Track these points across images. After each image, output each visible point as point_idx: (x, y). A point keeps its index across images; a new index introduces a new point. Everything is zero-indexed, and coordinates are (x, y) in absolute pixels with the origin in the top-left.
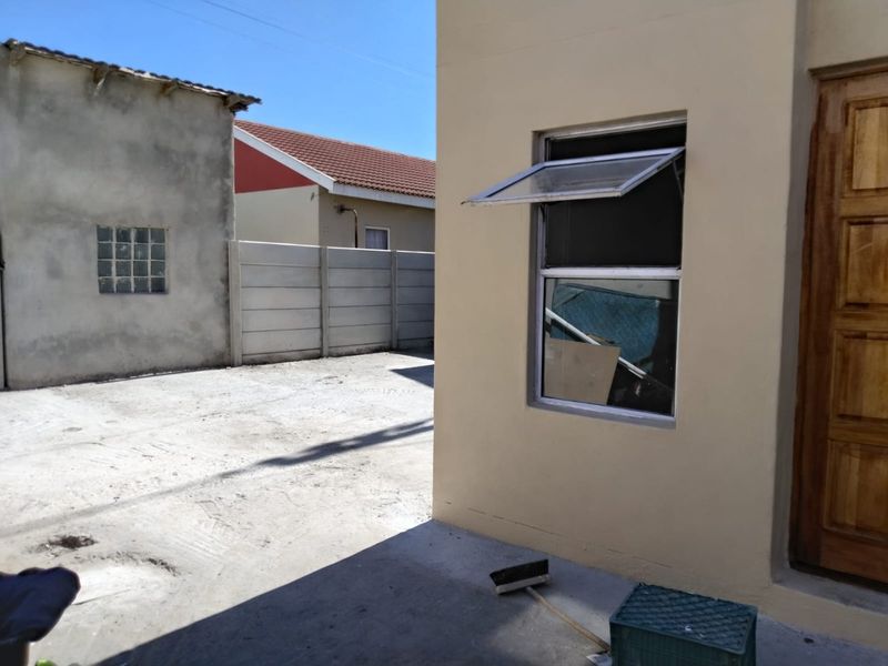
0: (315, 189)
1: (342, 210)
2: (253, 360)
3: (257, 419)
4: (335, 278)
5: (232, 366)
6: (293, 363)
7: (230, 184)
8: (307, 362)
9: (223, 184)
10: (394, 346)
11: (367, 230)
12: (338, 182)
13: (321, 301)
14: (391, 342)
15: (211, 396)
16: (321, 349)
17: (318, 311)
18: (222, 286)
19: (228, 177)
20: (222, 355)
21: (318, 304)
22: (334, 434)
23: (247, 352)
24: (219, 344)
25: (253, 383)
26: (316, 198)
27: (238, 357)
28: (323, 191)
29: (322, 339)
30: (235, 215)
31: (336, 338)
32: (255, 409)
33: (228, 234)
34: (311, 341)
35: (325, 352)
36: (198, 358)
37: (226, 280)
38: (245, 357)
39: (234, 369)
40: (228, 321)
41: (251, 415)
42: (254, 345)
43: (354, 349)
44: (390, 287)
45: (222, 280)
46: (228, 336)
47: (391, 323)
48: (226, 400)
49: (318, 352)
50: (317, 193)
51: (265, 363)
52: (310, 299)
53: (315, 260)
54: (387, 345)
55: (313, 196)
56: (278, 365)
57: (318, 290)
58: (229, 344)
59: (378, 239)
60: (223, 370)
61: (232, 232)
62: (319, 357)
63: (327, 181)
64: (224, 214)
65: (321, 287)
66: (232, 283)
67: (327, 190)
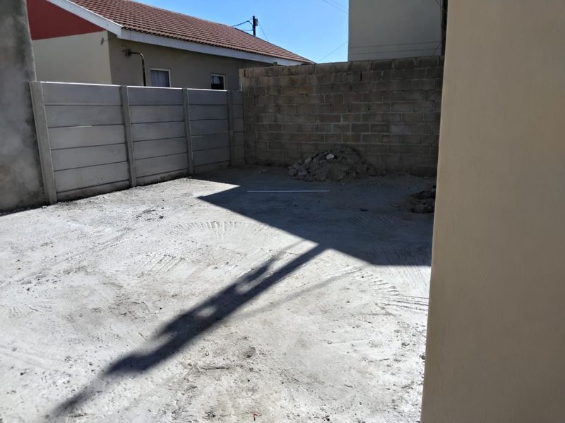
0: (104, 35)
1: (129, 53)
2: (68, 196)
3: (91, 281)
4: (136, 114)
5: (48, 204)
6: (106, 196)
7: (24, 22)
8: (118, 193)
9: (17, 22)
10: (191, 172)
11: (152, 71)
12: (125, 28)
13: (126, 137)
14: (188, 168)
15: (32, 249)
16: (129, 180)
17: (124, 146)
18: (28, 128)
19: (21, 14)
20: (36, 194)
21: (123, 140)
22: (187, 297)
23: (60, 189)
24: (33, 185)
25: (74, 225)
26: (106, 43)
27: (52, 194)
28: (112, 36)
29: (129, 172)
30: (33, 55)
31: (142, 169)
32: (85, 263)
33: (28, 75)
34: (121, 175)
35: (134, 182)
36: (11, 200)
37: (31, 122)
38: (59, 194)
39: (50, 207)
40: (38, 162)
41: (82, 274)
42: (68, 182)
43: (158, 177)
44: (183, 121)
45: (27, 122)
46: (40, 176)
47: (187, 152)
48: (49, 252)
49: (127, 183)
50: (106, 38)
51: (80, 198)
52: (116, 135)
53: (116, 99)
54: (185, 171)
55: (103, 41)
56: (92, 199)
57: (122, 127)
58: (42, 185)
59: (161, 78)
60: (39, 210)
61: (33, 73)
62: (128, 187)
63: (115, 28)
64: (21, 54)
65: (124, 124)
66: (38, 124)
67: (115, 36)
